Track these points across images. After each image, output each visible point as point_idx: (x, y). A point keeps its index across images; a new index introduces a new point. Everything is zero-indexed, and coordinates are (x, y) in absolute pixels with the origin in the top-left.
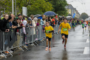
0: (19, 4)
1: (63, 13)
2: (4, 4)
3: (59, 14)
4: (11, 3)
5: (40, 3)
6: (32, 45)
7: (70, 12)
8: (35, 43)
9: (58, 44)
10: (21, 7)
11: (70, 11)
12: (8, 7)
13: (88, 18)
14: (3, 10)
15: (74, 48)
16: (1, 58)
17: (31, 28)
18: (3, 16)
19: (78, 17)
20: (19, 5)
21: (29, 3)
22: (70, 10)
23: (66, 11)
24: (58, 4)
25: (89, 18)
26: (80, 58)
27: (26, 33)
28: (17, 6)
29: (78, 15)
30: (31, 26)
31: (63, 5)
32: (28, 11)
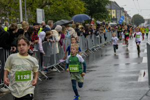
0: (31, 4)
1: (104, 17)
2: (6, 6)
3: (97, 19)
4: (17, 3)
5: (65, 2)
6: (54, 70)
7: (114, 15)
8: (59, 67)
9: (97, 67)
10: (34, 9)
11: (114, 13)
12: (12, 11)
13: (144, 22)
14: (5, 15)
15: (123, 73)
16: (4, 93)
17: (51, 42)
18: (5, 25)
19: (128, 22)
20: (31, 7)
21: (46, 2)
22: (115, 11)
23: (108, 12)
24: (95, 2)
25: (146, 22)
26: (134, 89)
27: (43, 52)
28: (27, 8)
29: (127, 18)
30: (51, 40)
31: (103, 4)
32: (45, 15)
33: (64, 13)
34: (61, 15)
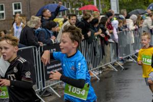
33: (139, 2)
34: (136, 4)
